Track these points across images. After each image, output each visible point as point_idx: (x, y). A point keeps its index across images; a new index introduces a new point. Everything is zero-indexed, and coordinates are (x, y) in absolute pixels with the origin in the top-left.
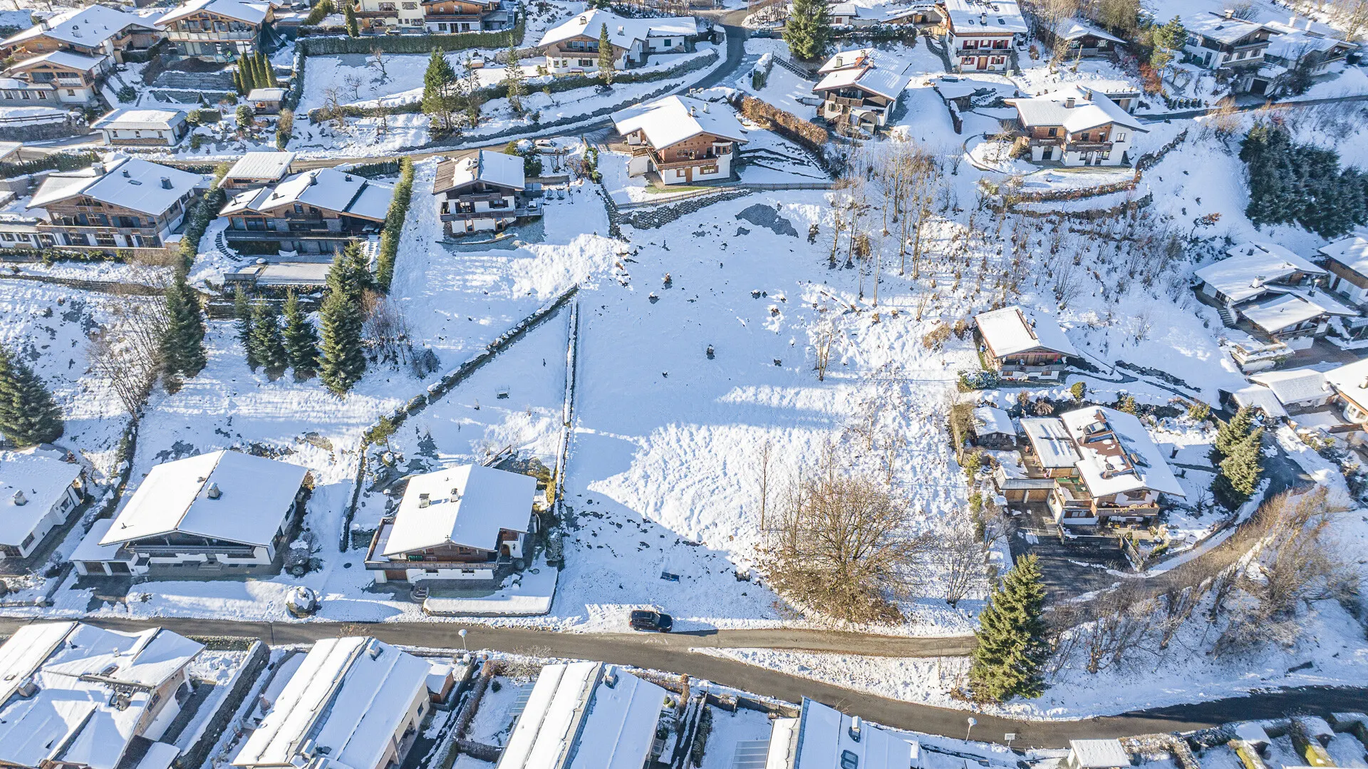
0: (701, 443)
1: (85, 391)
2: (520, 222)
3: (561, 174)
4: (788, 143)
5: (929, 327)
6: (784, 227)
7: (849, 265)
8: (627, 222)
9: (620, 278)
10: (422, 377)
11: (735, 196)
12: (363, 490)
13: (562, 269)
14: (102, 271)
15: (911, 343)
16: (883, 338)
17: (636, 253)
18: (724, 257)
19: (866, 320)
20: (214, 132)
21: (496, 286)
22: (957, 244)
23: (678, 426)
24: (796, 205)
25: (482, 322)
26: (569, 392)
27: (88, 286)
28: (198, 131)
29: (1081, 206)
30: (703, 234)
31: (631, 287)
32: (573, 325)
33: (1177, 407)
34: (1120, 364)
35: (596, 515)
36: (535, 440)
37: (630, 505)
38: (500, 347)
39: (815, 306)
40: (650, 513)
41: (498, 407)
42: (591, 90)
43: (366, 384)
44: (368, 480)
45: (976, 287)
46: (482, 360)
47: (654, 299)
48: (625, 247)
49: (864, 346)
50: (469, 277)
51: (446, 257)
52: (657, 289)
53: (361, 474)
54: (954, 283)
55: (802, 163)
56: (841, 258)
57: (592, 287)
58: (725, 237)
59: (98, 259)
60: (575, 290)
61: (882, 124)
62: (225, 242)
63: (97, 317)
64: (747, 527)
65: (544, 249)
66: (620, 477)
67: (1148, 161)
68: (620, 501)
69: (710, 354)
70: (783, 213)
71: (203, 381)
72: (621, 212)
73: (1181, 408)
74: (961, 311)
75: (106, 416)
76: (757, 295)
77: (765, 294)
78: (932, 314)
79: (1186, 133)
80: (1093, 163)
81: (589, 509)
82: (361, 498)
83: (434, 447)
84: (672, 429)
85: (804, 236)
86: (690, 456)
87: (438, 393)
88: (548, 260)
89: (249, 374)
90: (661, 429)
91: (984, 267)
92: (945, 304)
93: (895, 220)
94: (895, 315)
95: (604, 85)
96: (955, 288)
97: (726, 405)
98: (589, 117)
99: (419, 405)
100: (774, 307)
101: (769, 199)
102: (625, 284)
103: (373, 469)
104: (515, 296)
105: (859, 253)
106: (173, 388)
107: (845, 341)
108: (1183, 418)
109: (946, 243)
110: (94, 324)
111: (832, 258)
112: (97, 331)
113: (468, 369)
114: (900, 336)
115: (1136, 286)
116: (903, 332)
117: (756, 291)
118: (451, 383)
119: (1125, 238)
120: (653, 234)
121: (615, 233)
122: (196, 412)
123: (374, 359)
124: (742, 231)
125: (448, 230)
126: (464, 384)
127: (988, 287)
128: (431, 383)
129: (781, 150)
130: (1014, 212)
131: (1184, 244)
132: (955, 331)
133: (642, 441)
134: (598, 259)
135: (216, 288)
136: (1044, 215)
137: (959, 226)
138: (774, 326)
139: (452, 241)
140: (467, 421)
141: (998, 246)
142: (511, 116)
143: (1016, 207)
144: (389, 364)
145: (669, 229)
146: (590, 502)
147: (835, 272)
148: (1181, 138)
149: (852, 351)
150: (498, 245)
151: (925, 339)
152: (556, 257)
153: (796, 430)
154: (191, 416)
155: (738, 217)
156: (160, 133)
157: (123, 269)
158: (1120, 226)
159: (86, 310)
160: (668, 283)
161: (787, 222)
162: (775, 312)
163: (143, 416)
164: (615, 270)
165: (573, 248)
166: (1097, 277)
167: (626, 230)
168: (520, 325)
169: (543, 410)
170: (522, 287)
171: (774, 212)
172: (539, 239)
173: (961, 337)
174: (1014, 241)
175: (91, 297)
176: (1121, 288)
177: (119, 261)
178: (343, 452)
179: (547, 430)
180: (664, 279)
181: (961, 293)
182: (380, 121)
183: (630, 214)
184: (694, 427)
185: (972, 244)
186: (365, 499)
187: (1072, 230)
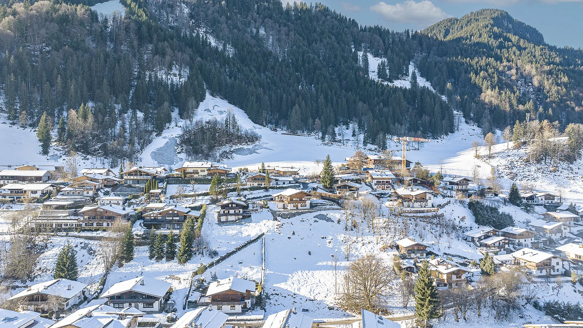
0: (310, 276)
1: (86, 269)
2: (244, 218)
3: (255, 209)
4: (327, 201)
5: (381, 245)
6: (329, 220)
7: (352, 230)
8: (279, 216)
9: (278, 232)
10: (212, 258)
11: (312, 212)
12: (191, 291)
13: (258, 229)
14: (97, 234)
15: (376, 250)
16: (366, 248)
17: (282, 225)
18: (311, 227)
19: (360, 245)
20: (136, 201)
21: (237, 234)
22: (385, 224)
23: (302, 272)
24: (332, 214)
25: (232, 243)
26: (263, 261)
27: (91, 238)
28: (131, 201)
29: (422, 215)
30: (304, 221)
31: (281, 234)
32: (263, 243)
33: (466, 263)
34: (445, 254)
35: (276, 294)
36: (253, 275)
37: (289, 290)
38: (239, 249)
39: (343, 241)
40: (296, 292)
41: (239, 266)
42: (262, 191)
43: (193, 260)
44: (193, 288)
45: (394, 235)
46: (233, 253)
47: (289, 238)
48: (279, 223)
49: (360, 252)
50: (227, 232)
51: (219, 227)
52: (290, 235)
53: (191, 286)
54: (387, 234)
55: (332, 205)
56: (349, 228)
57: (269, 234)
58: (310, 222)
59: (96, 230)
60: (263, 234)
61: (356, 196)
62: (142, 225)
63: (94, 248)
64: (330, 294)
65: (251, 224)
66: (284, 283)
67: (440, 206)
68: (285, 289)
69: (310, 253)
70: (328, 216)
71: (131, 263)
72: (278, 213)
73: (468, 264)
74: (390, 241)
75: (93, 275)
76: (323, 238)
77: (325, 238)
78: (381, 242)
79: (450, 201)
80: (423, 207)
81: (274, 292)
82: (191, 293)
83: (217, 278)
84: (300, 272)
85: (336, 222)
86: (307, 279)
87: (218, 262)
88: (254, 228)
89: (149, 260)
90: (296, 272)
91: (395, 229)
92: (385, 239)
93: (364, 219)
94: (369, 243)
95: (266, 189)
96: (387, 235)
97: (317, 266)
98: (262, 197)
99: (212, 265)
100: (329, 241)
101: (324, 213)
102: (279, 233)
103: (195, 284)
104: (243, 236)
105: (355, 227)
106: (121, 265)
107: (354, 251)
108: (470, 266)
109: (382, 224)
110: (92, 250)
111: (346, 228)
112: (93, 252)
113: (229, 255)
114: (372, 248)
115: (445, 236)
116: (373, 247)
117: (323, 236)
118: (223, 259)
119: (438, 224)
120: (287, 220)
121: (275, 219)
122: (129, 272)
123: (195, 254)
124: (315, 221)
125: (219, 221)
126: (227, 259)
127: (398, 235)
128: (216, 259)
129: (325, 203)
130: (402, 216)
131: (458, 228)
132: (390, 246)
133: (290, 275)
134: (270, 226)
135: (140, 236)
136: (411, 217)
137: (385, 219)
138: (331, 246)
139: (220, 223)
140: (228, 270)
141: (398, 224)
142: (237, 196)
143: (402, 215)
144: (200, 255)
145: (292, 220)
146: (274, 290)
147: (348, 232)
148: (449, 202)
149: (357, 253)
150: (237, 224)
151: (380, 249)
152: (256, 226)
153: (342, 271)
154: (127, 273)
155: (314, 217)
156: (118, 201)
157: (105, 233)
158: (435, 221)
159: (89, 246)
160: (294, 233)
161: (330, 218)
162: (330, 242)
163: (109, 273)
164: (276, 230)
165: (262, 223)
166: (432, 233)
167: (279, 218)
168: (246, 243)
169: (255, 267)
170: (245, 234)
171: (326, 216)
172: (251, 222)
173: (392, 248)
174: (403, 223)
175: (91, 242)
176: (440, 236)
177: (104, 230)
178: (184, 280)
179: (257, 272)
180: (292, 232)
181: (389, 236)
182: (193, 198)
183: (280, 214)
184: (307, 272)
185: (390, 224)
186: (192, 294)
187: (421, 221)
